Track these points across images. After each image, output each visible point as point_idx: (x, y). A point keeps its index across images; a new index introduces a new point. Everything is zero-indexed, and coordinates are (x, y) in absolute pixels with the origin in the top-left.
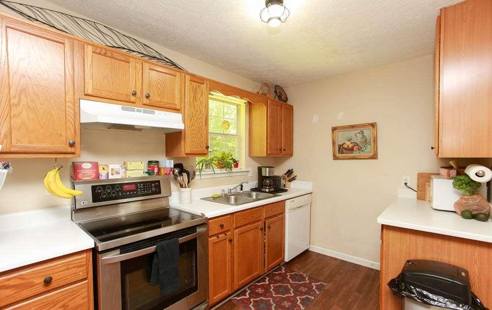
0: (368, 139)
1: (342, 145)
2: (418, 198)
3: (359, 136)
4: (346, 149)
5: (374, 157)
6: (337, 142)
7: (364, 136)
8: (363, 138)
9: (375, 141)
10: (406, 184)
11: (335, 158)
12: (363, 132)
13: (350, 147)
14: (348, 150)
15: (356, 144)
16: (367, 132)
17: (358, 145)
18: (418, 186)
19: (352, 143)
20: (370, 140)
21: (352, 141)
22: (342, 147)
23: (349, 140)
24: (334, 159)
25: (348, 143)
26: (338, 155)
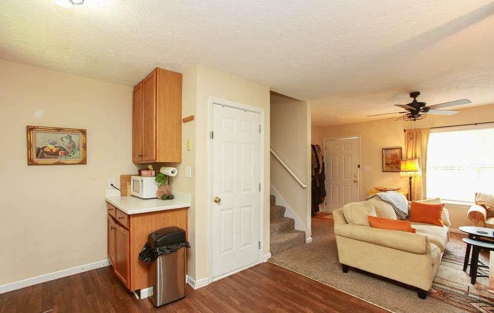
0: (76, 144)
1: (43, 148)
2: (121, 196)
3: (66, 141)
4: (47, 153)
5: (84, 162)
6: (34, 144)
7: (71, 141)
8: (70, 143)
9: (85, 147)
10: (112, 185)
11: (31, 162)
12: (71, 137)
13: (54, 151)
14: (51, 154)
15: (61, 149)
16: (76, 138)
17: (64, 150)
18: (121, 186)
19: (56, 147)
20: (79, 145)
21: (56, 145)
22: (41, 151)
23: (52, 144)
24: (29, 164)
25: (51, 147)
26: (36, 160)
